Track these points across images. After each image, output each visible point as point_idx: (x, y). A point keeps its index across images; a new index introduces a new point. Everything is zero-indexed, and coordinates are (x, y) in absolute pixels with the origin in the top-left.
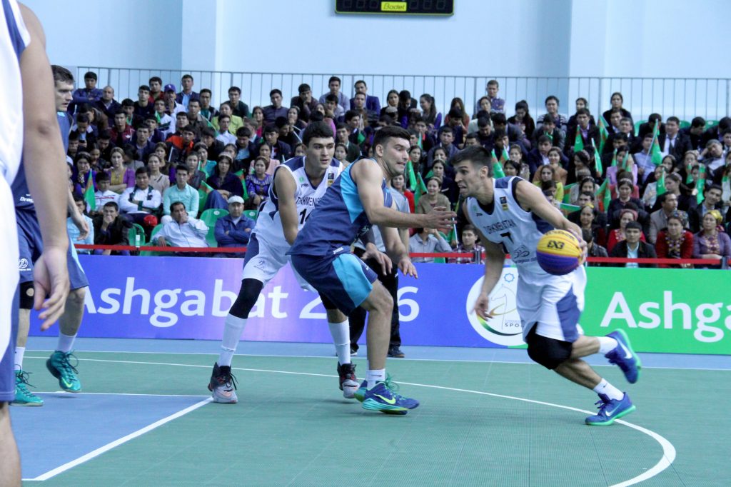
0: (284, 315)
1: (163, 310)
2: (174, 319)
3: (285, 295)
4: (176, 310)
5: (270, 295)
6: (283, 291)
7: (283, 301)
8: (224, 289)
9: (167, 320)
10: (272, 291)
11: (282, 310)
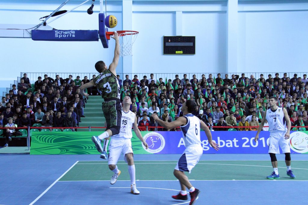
0: (238, 146)
1: (205, 146)
2: (208, 148)
3: (237, 141)
4: (208, 145)
5: (233, 141)
6: (236, 140)
7: (237, 142)
8: (220, 139)
9: (206, 148)
10: (233, 140)
11: (237, 145)
